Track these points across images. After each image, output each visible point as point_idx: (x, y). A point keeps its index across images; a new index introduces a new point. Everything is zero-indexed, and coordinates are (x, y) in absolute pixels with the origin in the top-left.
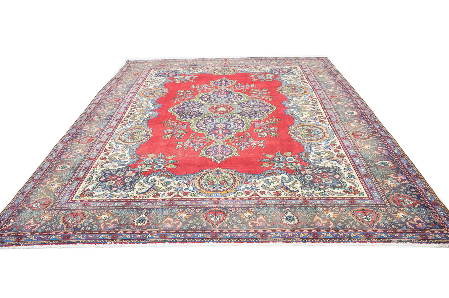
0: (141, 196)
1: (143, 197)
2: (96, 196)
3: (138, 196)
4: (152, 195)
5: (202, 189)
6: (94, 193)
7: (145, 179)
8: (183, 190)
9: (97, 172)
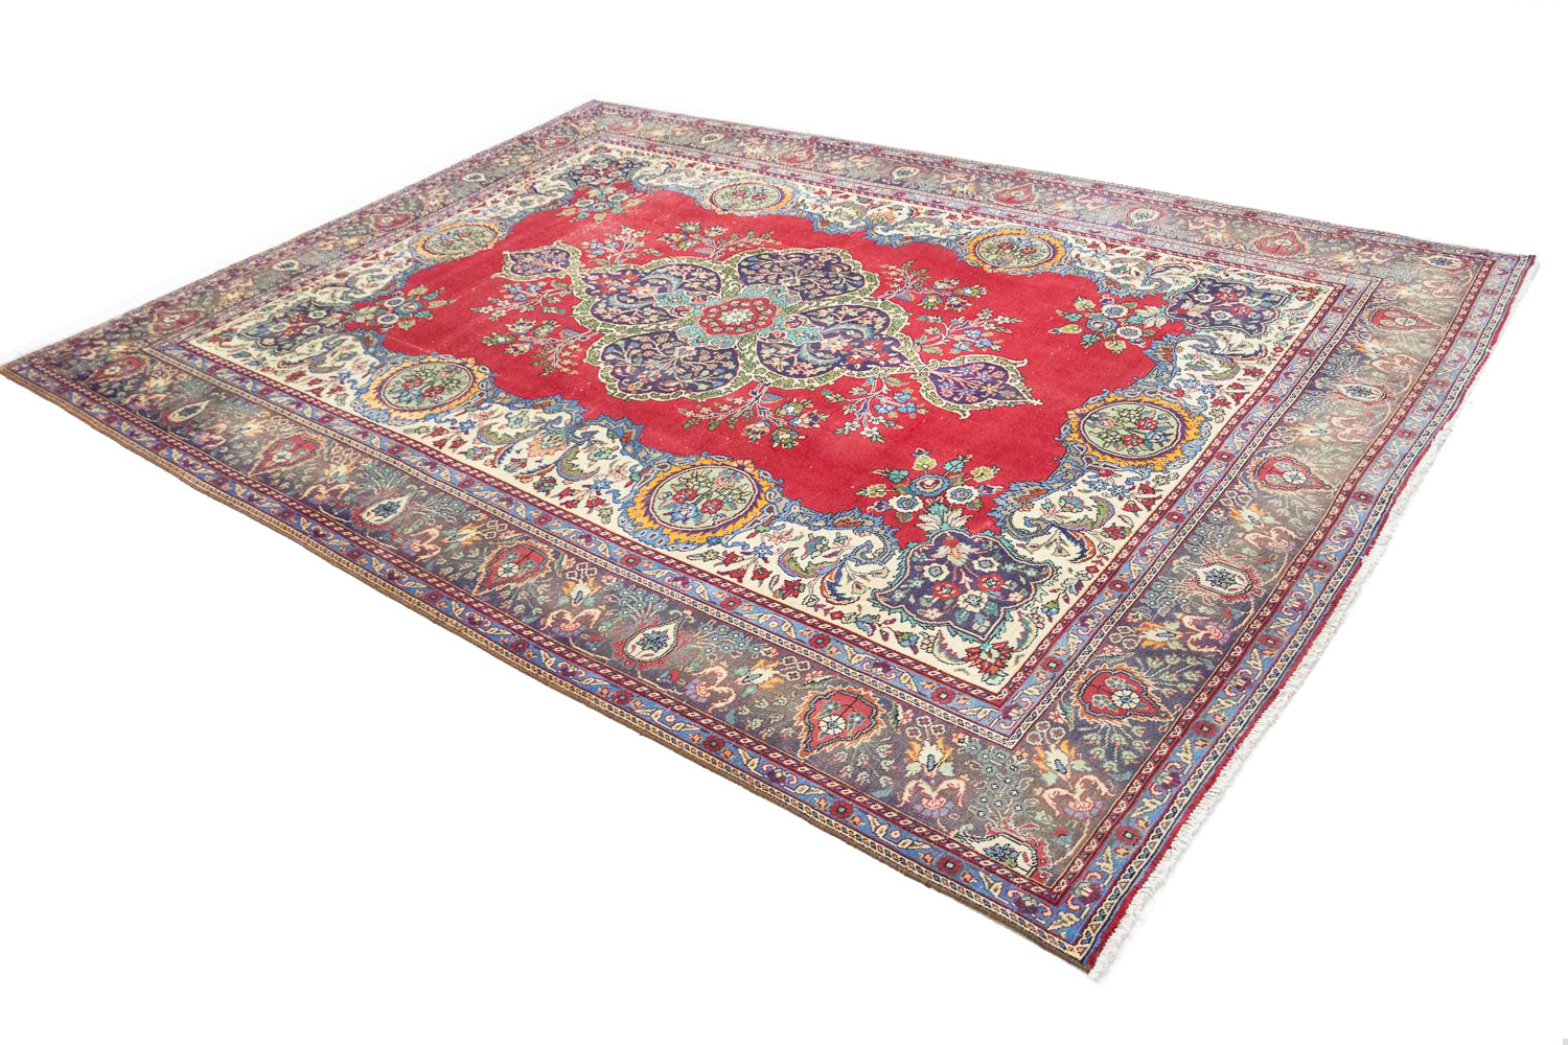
0: (1095, 558)
1: (1104, 556)
2: (1022, 642)
3: (1089, 563)
4: (1110, 540)
5: (1149, 462)
6: (1007, 643)
7: (1012, 535)
8: (1127, 487)
9: (876, 617)
